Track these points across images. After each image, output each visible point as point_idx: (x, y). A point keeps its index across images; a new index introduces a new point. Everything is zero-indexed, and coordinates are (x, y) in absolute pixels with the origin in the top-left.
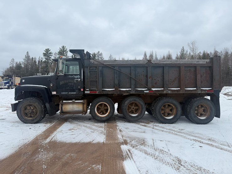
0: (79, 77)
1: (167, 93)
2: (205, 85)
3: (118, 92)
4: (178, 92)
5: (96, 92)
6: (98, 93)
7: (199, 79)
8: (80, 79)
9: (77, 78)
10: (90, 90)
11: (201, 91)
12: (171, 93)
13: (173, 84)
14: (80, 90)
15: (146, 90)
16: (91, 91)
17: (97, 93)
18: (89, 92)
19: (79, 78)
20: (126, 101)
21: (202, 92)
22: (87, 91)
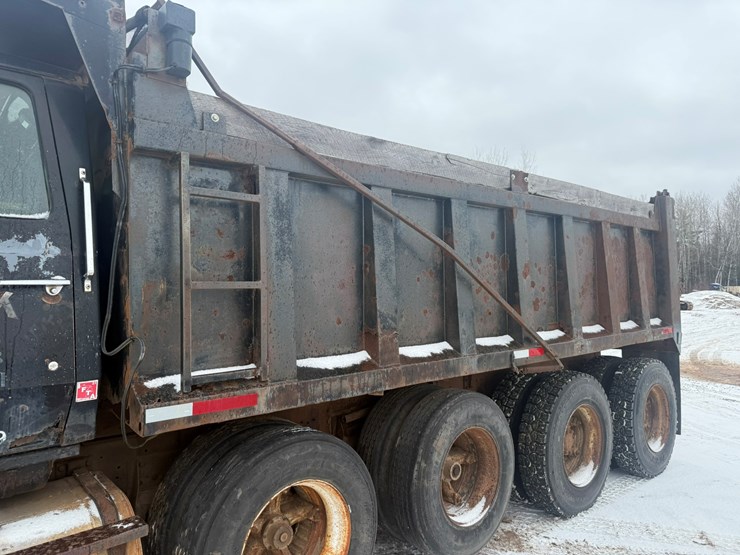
0: (43, 248)
1: (584, 352)
3: (398, 375)
4: (607, 342)
5: (254, 399)
6: (269, 402)
8: (61, 281)
9: (28, 268)
10: (193, 388)
12: (592, 351)
14: (59, 394)
16: (202, 398)
17: (261, 408)
18: (182, 411)
19: (56, 267)
20: (437, 429)
22: (166, 396)
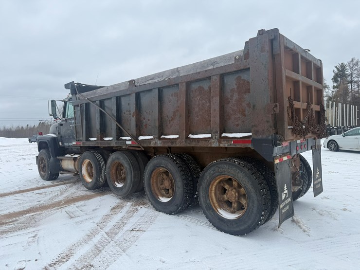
1: (156, 146)
2: (237, 125)
3: (99, 144)
4: (172, 143)
6: (82, 144)
7: (215, 110)
11: (220, 143)
12: (161, 145)
13: (171, 126)
15: (129, 140)
21: (222, 145)
